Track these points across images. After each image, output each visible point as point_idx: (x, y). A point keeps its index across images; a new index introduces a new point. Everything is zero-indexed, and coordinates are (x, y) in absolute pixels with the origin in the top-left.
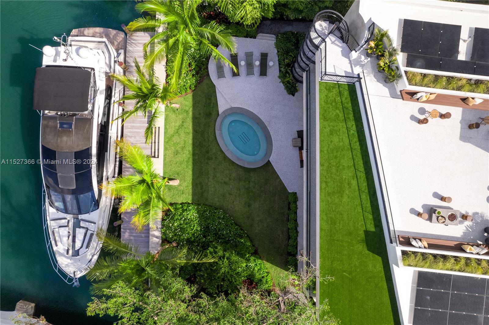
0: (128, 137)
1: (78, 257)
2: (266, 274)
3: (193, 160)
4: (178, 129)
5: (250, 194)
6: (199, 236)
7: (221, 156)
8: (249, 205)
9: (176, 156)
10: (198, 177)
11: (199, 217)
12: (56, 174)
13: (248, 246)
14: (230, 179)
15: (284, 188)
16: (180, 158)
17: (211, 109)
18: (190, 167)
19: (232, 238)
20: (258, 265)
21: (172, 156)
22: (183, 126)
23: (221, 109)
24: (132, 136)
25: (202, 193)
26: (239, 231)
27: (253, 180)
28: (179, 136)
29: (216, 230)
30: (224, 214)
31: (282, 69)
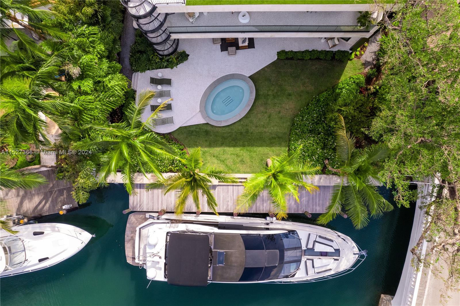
0: (228, 208)
1: (340, 250)
2: (352, 79)
3: (249, 146)
4: (221, 161)
5: (279, 94)
6: (319, 138)
7: (244, 121)
8: (290, 95)
9: (245, 162)
10: (264, 141)
11: (301, 139)
12: (266, 267)
13: (327, 95)
14: (266, 112)
15: (273, 64)
16: (247, 159)
17: (202, 130)
18: (255, 149)
19: (320, 108)
20: (343, 86)
21: (245, 166)
22: (217, 157)
23: (202, 121)
24: (227, 205)
25: (279, 138)
26: (314, 102)
27: (266, 92)
28: (226, 160)
29: (313, 123)
30: (299, 116)
31: (165, 64)
